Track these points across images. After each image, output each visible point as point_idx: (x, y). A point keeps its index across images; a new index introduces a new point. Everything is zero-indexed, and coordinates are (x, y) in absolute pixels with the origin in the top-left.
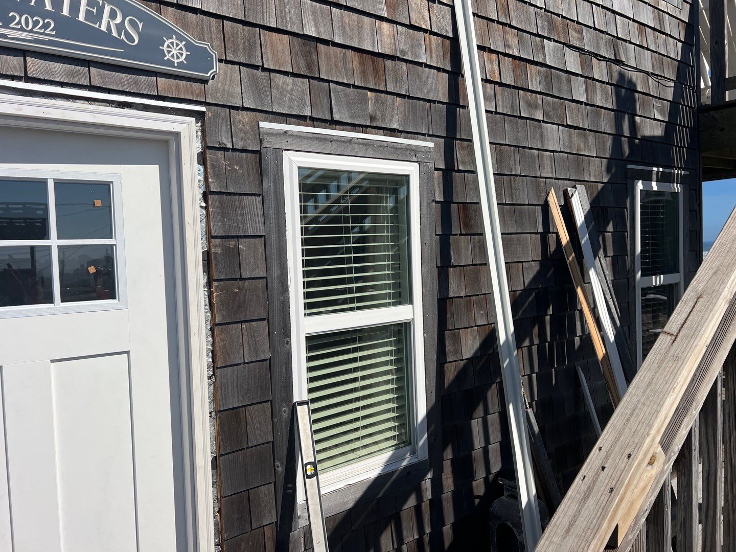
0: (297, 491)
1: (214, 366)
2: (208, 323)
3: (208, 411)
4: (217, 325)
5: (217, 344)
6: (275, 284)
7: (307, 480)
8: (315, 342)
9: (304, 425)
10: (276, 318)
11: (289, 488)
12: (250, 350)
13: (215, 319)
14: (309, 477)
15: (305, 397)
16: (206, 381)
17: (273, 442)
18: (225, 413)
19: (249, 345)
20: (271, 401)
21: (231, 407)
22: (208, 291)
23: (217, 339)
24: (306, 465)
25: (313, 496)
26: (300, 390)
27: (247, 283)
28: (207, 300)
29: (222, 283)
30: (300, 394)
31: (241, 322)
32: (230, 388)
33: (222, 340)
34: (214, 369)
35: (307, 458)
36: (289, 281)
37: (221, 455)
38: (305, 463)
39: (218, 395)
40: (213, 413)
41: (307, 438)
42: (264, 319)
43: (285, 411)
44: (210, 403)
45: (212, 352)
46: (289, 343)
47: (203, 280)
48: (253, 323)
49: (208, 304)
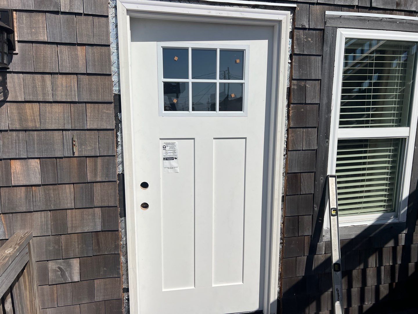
0: (324, 222)
1: (287, 150)
2: (286, 127)
3: (282, 172)
4: (290, 128)
5: (289, 138)
6: (324, 108)
7: (332, 217)
8: (343, 144)
9: (332, 188)
10: (322, 128)
11: (320, 220)
12: (306, 143)
13: (290, 125)
14: (333, 216)
15: (334, 173)
16: (283, 157)
17: (314, 194)
18: (290, 174)
19: (306, 141)
20: (315, 172)
21: (294, 172)
22: (287, 109)
23: (290, 136)
24: (332, 209)
25: (334, 227)
26: (332, 169)
27: (308, 106)
28: (287, 114)
29: (295, 105)
30: (331, 171)
31: (303, 128)
32: (294, 162)
33: (292, 136)
34: (286, 151)
35: (333, 205)
36: (332, 107)
37: (287, 195)
38: (331, 207)
39: (286, 165)
40: (284, 173)
41: (333, 195)
42: (316, 127)
43: (322, 179)
44: (283, 168)
45: (287, 142)
46: (328, 142)
47: (286, 103)
48: (309, 129)
49: (287, 116)
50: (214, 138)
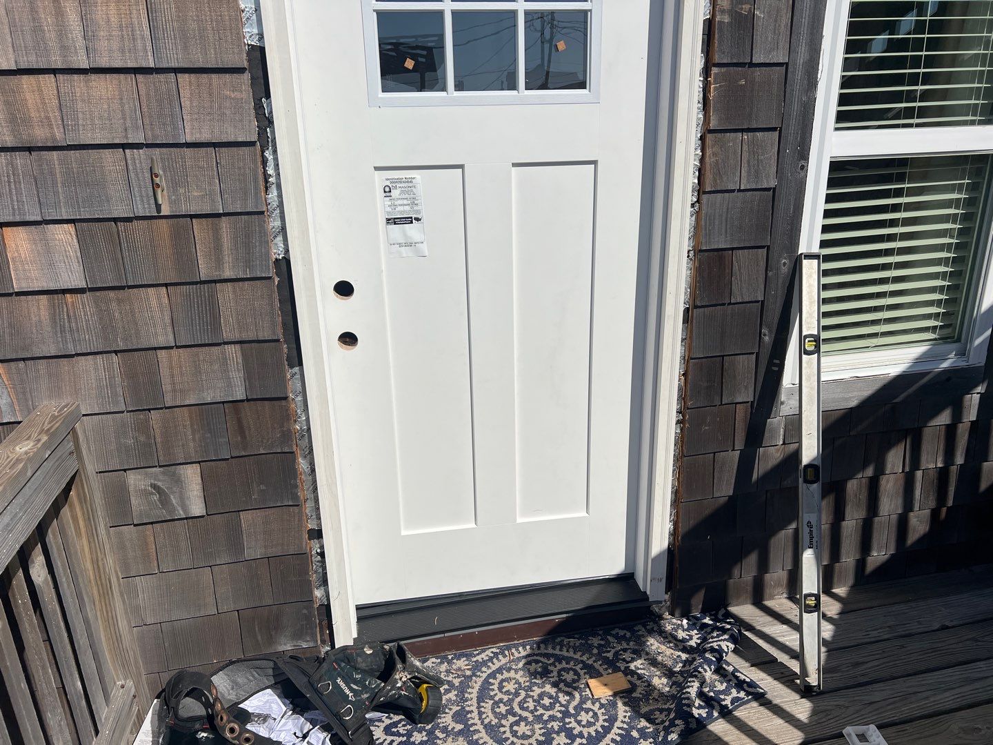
0: (785, 370)
1: (700, 190)
2: (699, 129)
3: (686, 249)
4: (710, 131)
5: (707, 159)
6: (798, 75)
7: (805, 357)
8: (842, 171)
9: (810, 286)
10: (792, 128)
11: (775, 365)
12: (749, 172)
13: (709, 123)
14: (808, 353)
15: (815, 249)
16: (689, 210)
17: (763, 302)
18: (706, 254)
19: (749, 166)
20: (768, 247)
21: (716, 247)
22: (703, 81)
23: (709, 152)
24: (806, 337)
25: (809, 379)
26: (810, 237)
27: (758, 72)
28: (701, 95)
29: (723, 70)
30: (809, 244)
31: (742, 131)
32: (717, 223)
33: (714, 154)
34: (698, 195)
35: (809, 328)
36: (820, 72)
37: (696, 307)
38: (804, 333)
39: (698, 231)
40: (692, 252)
41: (811, 303)
42: (774, 129)
43: (785, 264)
44: (690, 239)
45: (700, 170)
46: (804, 168)
47: (699, 63)
48: (758, 134)
49: (701, 101)
50: (514, 165)
